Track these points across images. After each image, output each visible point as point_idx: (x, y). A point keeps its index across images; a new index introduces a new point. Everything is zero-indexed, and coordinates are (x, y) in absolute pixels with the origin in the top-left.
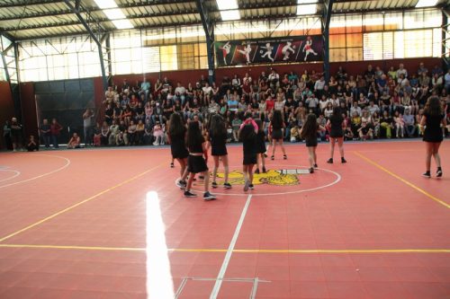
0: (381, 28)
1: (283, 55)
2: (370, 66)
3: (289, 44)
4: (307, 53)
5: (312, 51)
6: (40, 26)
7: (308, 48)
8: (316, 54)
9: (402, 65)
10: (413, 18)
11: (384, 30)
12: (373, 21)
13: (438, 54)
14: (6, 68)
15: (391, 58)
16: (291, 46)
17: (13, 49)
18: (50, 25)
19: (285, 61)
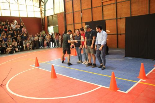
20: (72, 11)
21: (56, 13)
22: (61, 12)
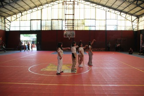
6: (139, 11)
14: (132, 26)
17: (137, 19)
18: (140, 10)
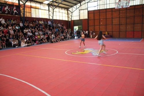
0: (35, 7)
1: (5, 11)
2: (35, 19)
3: (7, 7)
4: (15, 12)
5: (16, 11)
7: (15, 10)
8: (17, 13)
9: (42, 20)
10: (43, 6)
11: (36, 8)
12: (33, 4)
13: (48, 18)
15: (38, 17)
16: (8, 8)
19: (6, 14)
20: (93, 19)
21: (81, 19)
22: (85, 19)
